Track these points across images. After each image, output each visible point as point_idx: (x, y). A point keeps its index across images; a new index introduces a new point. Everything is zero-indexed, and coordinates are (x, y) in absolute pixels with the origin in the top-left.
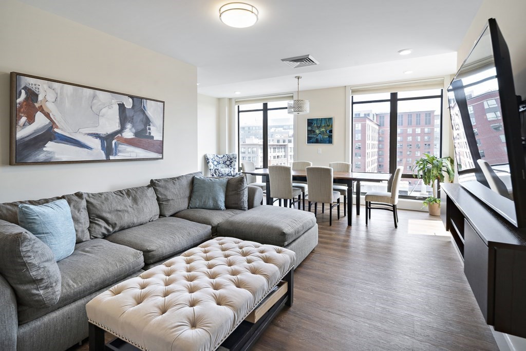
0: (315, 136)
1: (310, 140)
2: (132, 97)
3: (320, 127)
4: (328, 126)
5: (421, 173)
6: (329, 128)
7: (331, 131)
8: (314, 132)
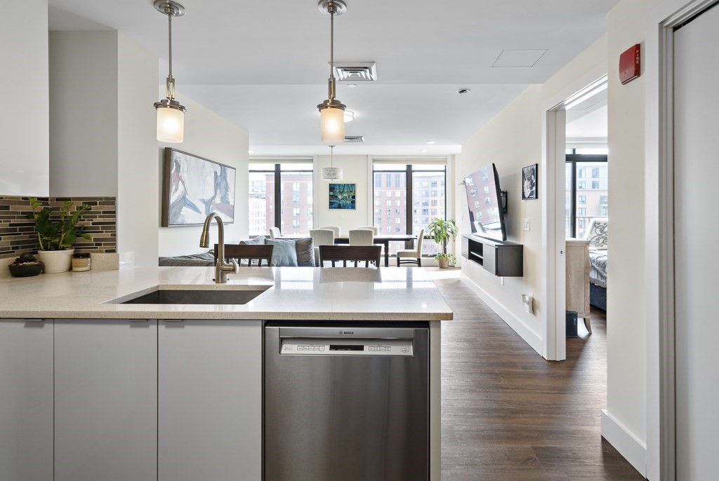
0: (337, 201)
1: (332, 205)
2: (220, 165)
3: (342, 192)
4: (351, 192)
5: (433, 234)
6: (352, 194)
7: (354, 197)
8: (336, 197)
